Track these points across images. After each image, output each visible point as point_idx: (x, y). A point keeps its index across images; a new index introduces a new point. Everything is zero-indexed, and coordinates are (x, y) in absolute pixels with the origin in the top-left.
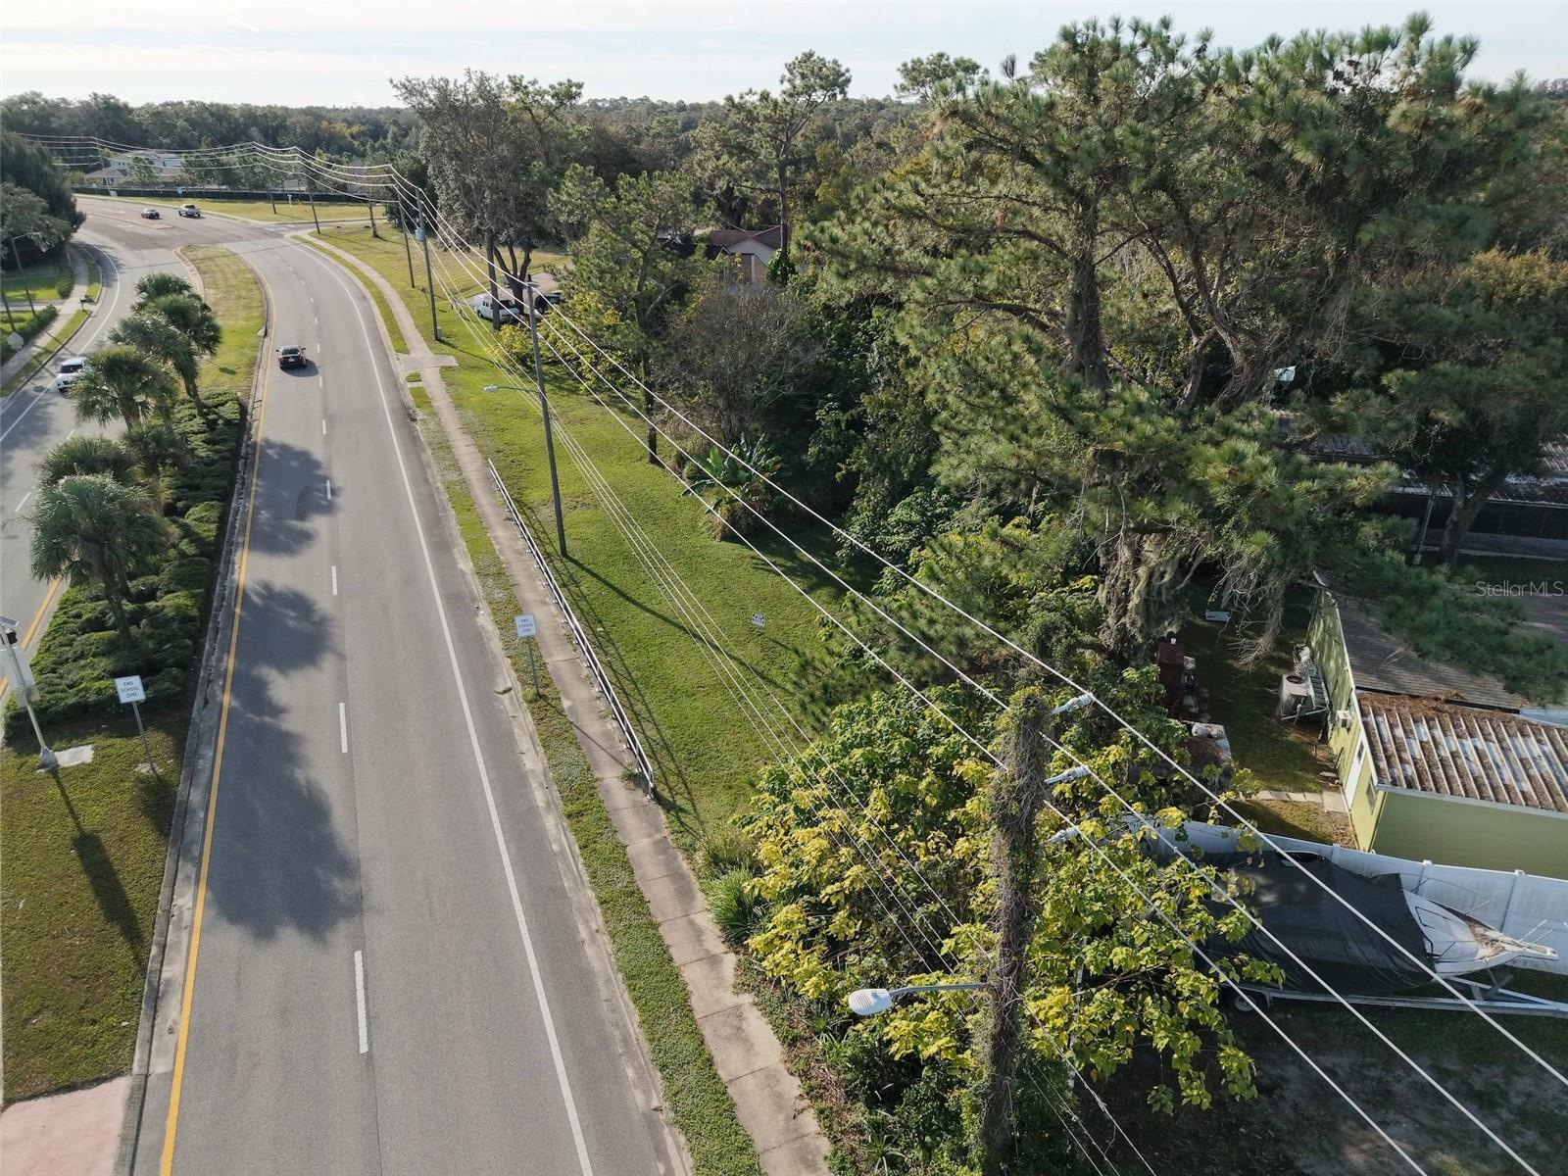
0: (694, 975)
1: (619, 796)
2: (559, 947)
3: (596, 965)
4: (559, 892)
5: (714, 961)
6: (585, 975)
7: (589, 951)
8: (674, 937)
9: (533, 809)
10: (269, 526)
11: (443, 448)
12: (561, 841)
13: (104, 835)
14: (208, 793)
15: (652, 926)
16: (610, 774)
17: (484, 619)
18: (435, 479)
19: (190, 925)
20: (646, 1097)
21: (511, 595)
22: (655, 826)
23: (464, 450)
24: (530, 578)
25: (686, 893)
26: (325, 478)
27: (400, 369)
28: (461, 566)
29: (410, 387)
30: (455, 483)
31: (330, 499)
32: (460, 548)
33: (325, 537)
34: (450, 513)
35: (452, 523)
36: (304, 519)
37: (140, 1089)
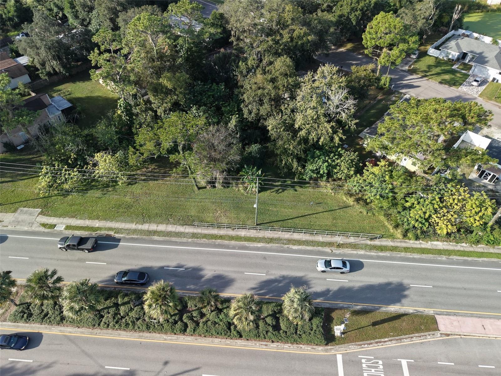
0: (423, 246)
1: (377, 242)
2: (414, 260)
3: (418, 257)
4: (400, 257)
5: (420, 243)
6: (420, 259)
7: (415, 257)
8: (415, 246)
9: (377, 255)
10: (203, 286)
11: (155, 233)
12: (388, 254)
13: (372, 321)
14: (358, 305)
15: (412, 248)
16: (369, 242)
17: (295, 247)
18: (185, 240)
19: (400, 308)
20: (444, 258)
21: (285, 240)
22: (386, 241)
23: (162, 228)
24: (276, 234)
25: (405, 242)
26: (162, 268)
27: (26, 229)
28: (259, 246)
29: (62, 229)
30: (194, 235)
31: (186, 269)
32: (246, 244)
33: (221, 273)
34: (219, 241)
35: (226, 242)
36: (202, 277)
37: (437, 314)
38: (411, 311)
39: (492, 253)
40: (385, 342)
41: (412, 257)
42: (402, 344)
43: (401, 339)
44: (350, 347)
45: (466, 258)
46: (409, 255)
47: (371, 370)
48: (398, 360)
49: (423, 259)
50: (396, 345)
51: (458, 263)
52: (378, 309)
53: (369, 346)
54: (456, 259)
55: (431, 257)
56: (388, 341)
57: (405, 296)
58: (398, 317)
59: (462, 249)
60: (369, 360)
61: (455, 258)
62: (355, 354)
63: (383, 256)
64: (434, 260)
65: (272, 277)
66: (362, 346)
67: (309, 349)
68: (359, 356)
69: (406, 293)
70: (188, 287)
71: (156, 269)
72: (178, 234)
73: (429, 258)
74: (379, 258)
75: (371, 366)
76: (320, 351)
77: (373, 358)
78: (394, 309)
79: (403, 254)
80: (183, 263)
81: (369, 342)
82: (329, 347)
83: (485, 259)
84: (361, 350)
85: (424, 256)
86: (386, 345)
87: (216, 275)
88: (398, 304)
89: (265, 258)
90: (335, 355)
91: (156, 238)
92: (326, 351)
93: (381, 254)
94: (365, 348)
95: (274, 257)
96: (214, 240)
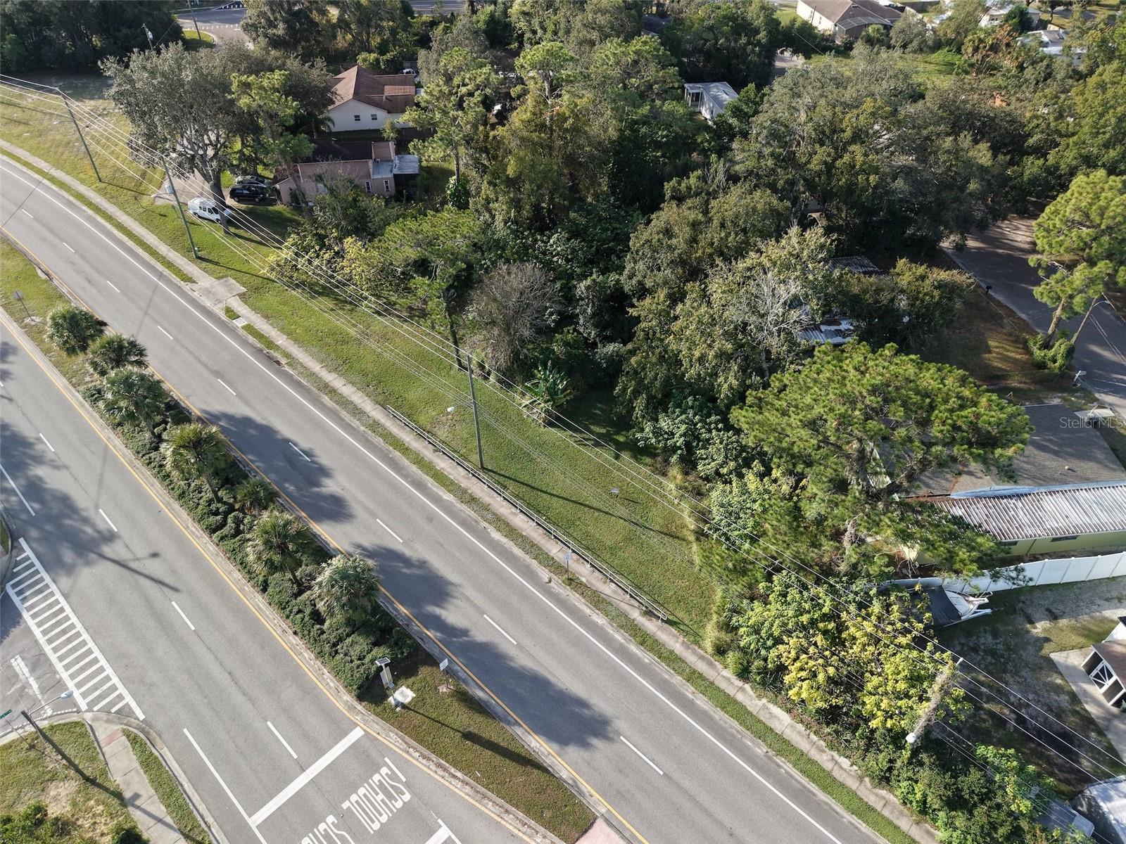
0: (740, 697)
1: (651, 626)
2: (689, 706)
3: (706, 707)
4: (665, 681)
5: (742, 689)
6: (705, 713)
7: (698, 702)
8: (722, 685)
9: (621, 645)
10: (305, 496)
11: (332, 392)
12: (647, 657)
13: (471, 729)
14: (482, 689)
15: (712, 683)
16: (636, 615)
17: (496, 535)
18: (355, 423)
19: (549, 754)
20: (761, 749)
21: (494, 514)
22: (675, 636)
23: (347, 390)
24: (492, 497)
25: (710, 664)
26: (287, 441)
27: (208, 304)
28: (445, 497)
29: (240, 326)
30: (375, 426)
31: (313, 462)
32: (430, 482)
33: (348, 497)
34: (397, 454)
35: (405, 462)
36: (318, 485)
37: (607, 820)
38: (564, 775)
39: (896, 827)
40: (454, 776)
41: (691, 696)
42: (477, 804)
43: (484, 796)
44: (392, 734)
45: (813, 787)
46: (689, 690)
47: (377, 794)
48: (440, 821)
49: (712, 719)
50: (467, 797)
51: (783, 783)
52: (509, 723)
53: (420, 759)
54: (787, 772)
55: (732, 727)
56: (459, 779)
57: (585, 745)
58: (526, 761)
59: (828, 766)
60: (393, 776)
61: (787, 767)
62: (386, 751)
63: (636, 655)
64: (732, 735)
65: (408, 552)
66: (411, 750)
67: (332, 685)
68: (386, 759)
69: (595, 741)
70: (287, 485)
71: (279, 437)
72: (357, 412)
73: (727, 726)
74: (622, 652)
75: (386, 788)
76: (342, 699)
77: (404, 780)
78: (537, 744)
79: (677, 680)
80: (317, 452)
81: (427, 752)
82: (359, 707)
83: (863, 827)
84: (401, 752)
85: (719, 715)
86: (450, 783)
87: (337, 494)
88: (556, 746)
89: (431, 518)
90: (356, 725)
91: (326, 399)
92: (351, 708)
93: (634, 648)
94: (410, 755)
95: (447, 527)
96: (391, 448)
